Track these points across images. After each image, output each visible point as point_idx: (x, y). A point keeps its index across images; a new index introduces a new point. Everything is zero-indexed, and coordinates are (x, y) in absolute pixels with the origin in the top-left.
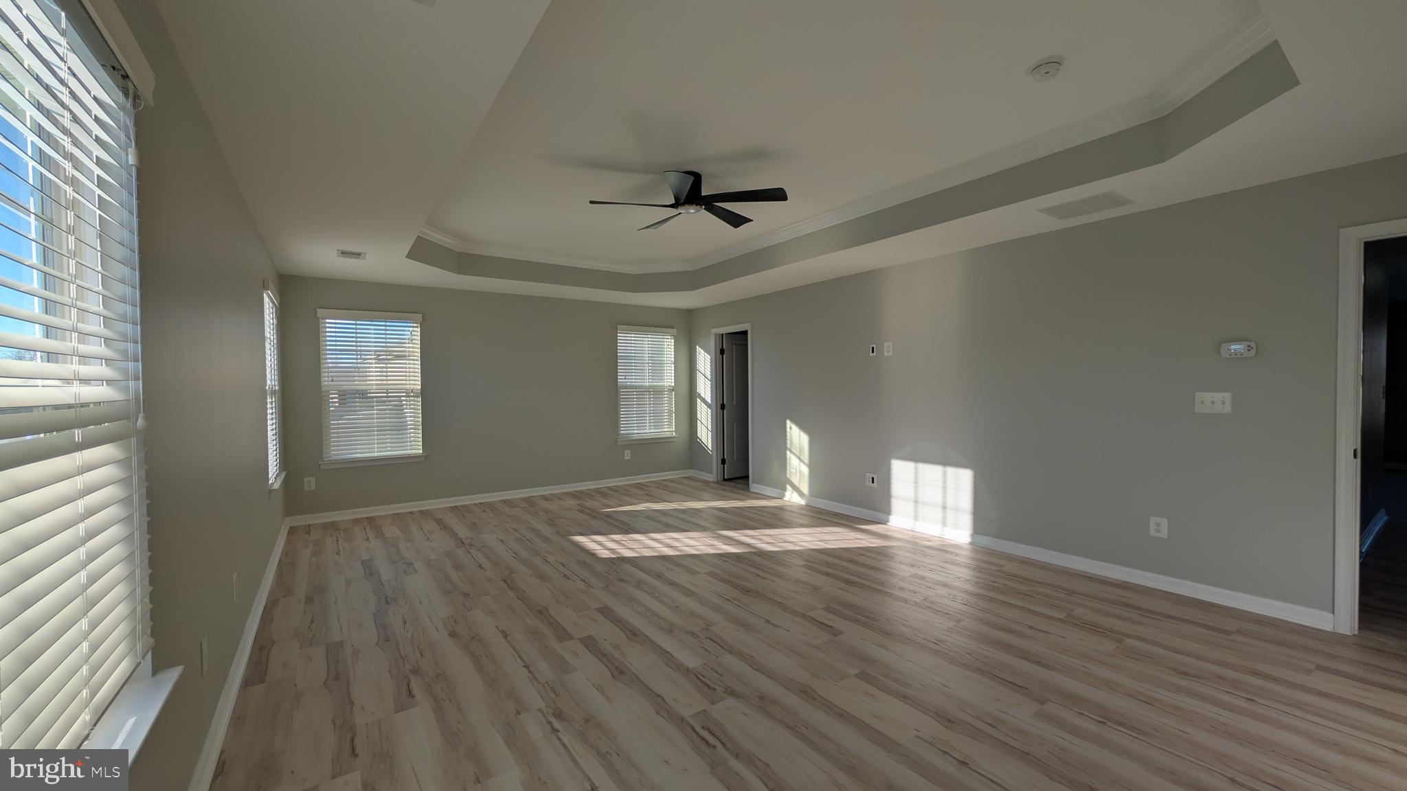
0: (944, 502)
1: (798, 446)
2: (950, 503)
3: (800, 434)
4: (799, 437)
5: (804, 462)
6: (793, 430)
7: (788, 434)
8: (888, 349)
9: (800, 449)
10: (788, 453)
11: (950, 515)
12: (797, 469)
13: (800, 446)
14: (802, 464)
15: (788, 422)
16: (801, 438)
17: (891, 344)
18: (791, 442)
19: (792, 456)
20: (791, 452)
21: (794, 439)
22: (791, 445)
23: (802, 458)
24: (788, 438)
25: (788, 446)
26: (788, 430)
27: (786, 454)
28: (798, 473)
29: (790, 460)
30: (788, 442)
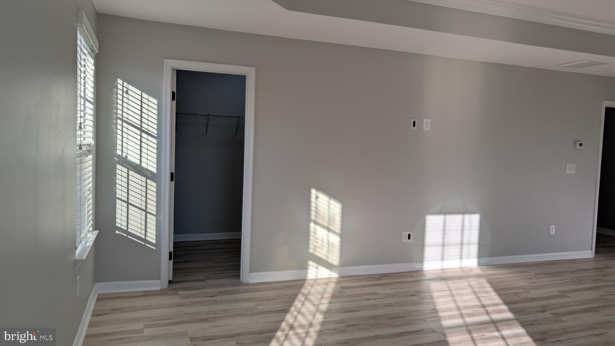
0: (462, 240)
1: (327, 216)
2: (466, 240)
3: (329, 203)
4: (329, 207)
5: (334, 232)
6: (320, 200)
7: (313, 204)
8: (426, 125)
9: (329, 220)
10: (312, 225)
11: (465, 248)
12: (325, 241)
13: (330, 216)
14: (331, 235)
15: (313, 192)
16: (332, 207)
17: (429, 121)
18: (316, 212)
19: (318, 228)
20: (316, 223)
21: (320, 208)
22: (316, 216)
23: (331, 227)
24: (313, 209)
25: (313, 217)
26: (313, 199)
27: (309, 227)
28: (326, 245)
29: (315, 233)
30: (313, 213)
